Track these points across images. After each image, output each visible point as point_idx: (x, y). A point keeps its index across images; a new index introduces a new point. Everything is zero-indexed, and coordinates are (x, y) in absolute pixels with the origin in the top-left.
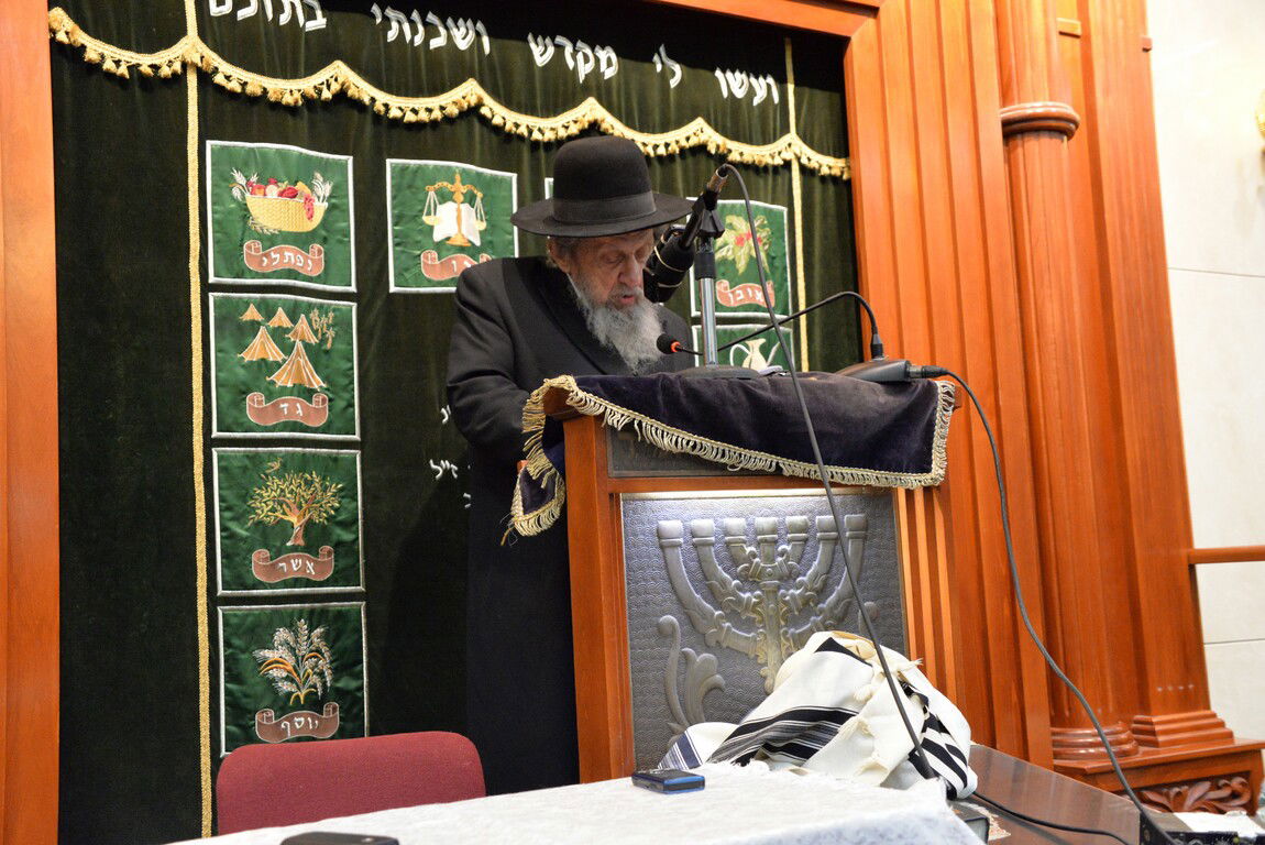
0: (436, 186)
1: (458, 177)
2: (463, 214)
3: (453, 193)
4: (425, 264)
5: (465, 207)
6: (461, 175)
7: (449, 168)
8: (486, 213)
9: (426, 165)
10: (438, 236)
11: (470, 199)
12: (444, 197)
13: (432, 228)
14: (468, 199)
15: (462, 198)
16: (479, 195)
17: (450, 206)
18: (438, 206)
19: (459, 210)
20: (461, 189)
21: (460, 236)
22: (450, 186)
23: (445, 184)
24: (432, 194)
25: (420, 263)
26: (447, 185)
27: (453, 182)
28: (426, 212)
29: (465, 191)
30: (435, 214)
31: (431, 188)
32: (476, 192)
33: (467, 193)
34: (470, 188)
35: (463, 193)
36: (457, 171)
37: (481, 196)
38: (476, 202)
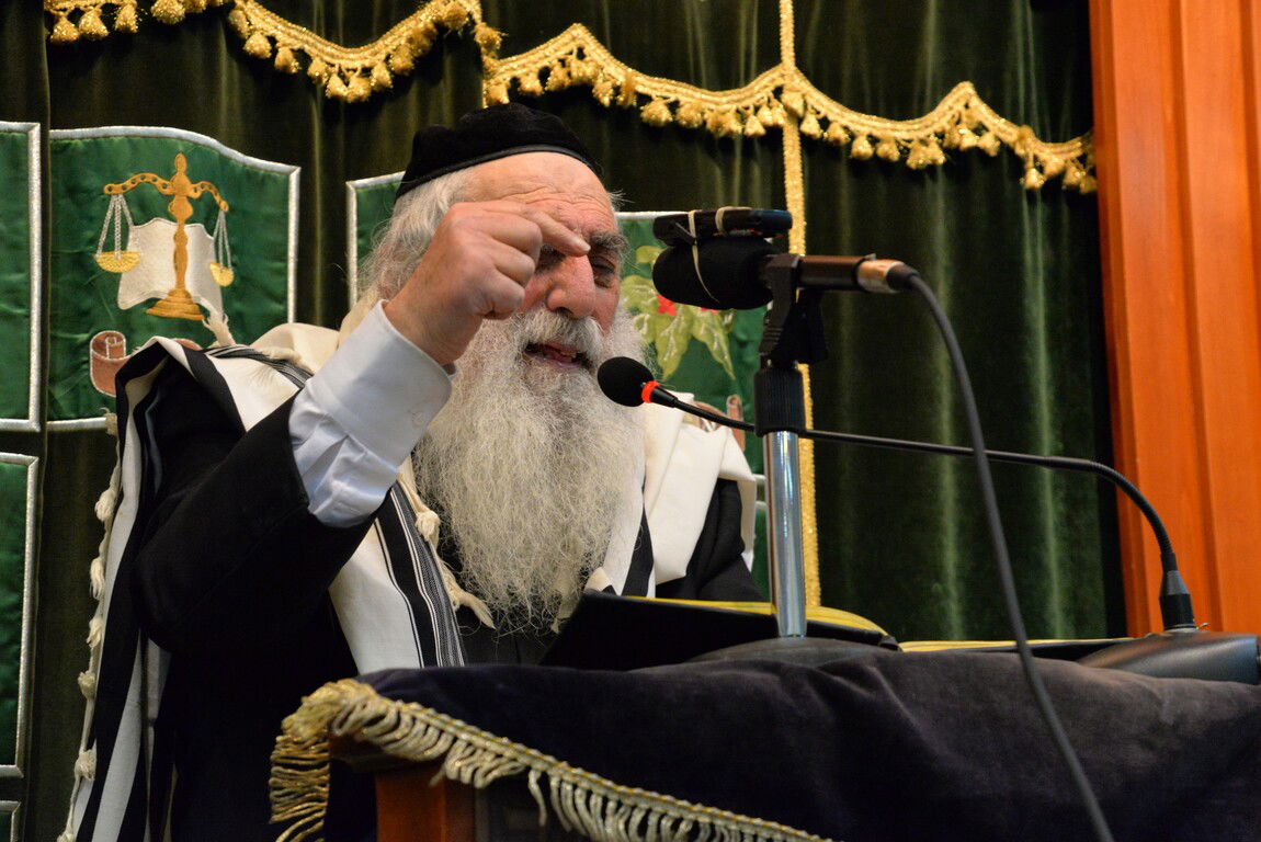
0: (128, 183)
1: (181, 163)
2: (190, 247)
3: (170, 198)
4: (98, 362)
5: (193, 232)
6: (189, 158)
7: (161, 139)
8: (234, 250)
9: (106, 137)
10: (128, 299)
11: (205, 214)
12: (146, 208)
13: (114, 279)
14: (203, 214)
15: (189, 210)
16: (224, 206)
17: (162, 229)
18: (132, 227)
19: (180, 238)
20: (185, 188)
21: (180, 298)
22: (160, 181)
23: (150, 176)
24: (118, 203)
25: (88, 362)
26: (155, 180)
27: (168, 173)
28: (101, 243)
29: (196, 195)
30: (124, 248)
31: (117, 187)
32: (217, 198)
33: (200, 199)
34: (206, 188)
35: (190, 199)
36: (181, 148)
37: (227, 209)
38: (216, 221)
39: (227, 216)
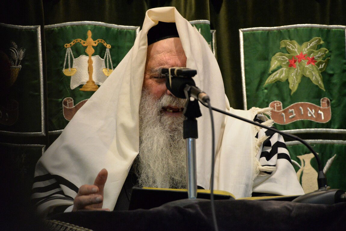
0: (72, 43)
1: (90, 34)
2: (94, 65)
3: (86, 47)
4: (65, 109)
5: (95, 59)
6: (93, 32)
7: (82, 26)
8: (114, 62)
9: (65, 26)
10: (74, 86)
12: (79, 51)
13: (69, 78)
14: (99, 51)
15: (93, 51)
16: (108, 46)
17: (84, 59)
18: (74, 59)
19: (90, 62)
20: (90, 42)
21: (91, 84)
22: (83, 41)
23: (79, 40)
24: (69, 51)
25: (62, 109)
26: (81, 41)
27: (85, 38)
28: (64, 66)
29: (95, 45)
30: (71, 67)
31: (68, 45)
32: (105, 44)
33: (97, 46)
34: (100, 41)
35: (93, 47)
36: (89, 28)
37: (110, 47)
38: (105, 53)
39: (110, 50)
